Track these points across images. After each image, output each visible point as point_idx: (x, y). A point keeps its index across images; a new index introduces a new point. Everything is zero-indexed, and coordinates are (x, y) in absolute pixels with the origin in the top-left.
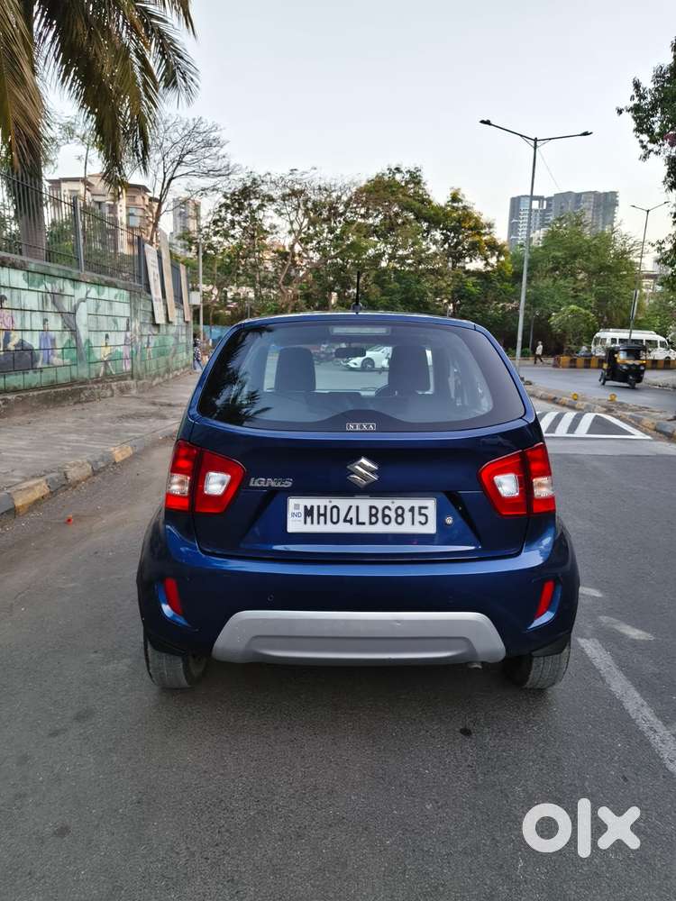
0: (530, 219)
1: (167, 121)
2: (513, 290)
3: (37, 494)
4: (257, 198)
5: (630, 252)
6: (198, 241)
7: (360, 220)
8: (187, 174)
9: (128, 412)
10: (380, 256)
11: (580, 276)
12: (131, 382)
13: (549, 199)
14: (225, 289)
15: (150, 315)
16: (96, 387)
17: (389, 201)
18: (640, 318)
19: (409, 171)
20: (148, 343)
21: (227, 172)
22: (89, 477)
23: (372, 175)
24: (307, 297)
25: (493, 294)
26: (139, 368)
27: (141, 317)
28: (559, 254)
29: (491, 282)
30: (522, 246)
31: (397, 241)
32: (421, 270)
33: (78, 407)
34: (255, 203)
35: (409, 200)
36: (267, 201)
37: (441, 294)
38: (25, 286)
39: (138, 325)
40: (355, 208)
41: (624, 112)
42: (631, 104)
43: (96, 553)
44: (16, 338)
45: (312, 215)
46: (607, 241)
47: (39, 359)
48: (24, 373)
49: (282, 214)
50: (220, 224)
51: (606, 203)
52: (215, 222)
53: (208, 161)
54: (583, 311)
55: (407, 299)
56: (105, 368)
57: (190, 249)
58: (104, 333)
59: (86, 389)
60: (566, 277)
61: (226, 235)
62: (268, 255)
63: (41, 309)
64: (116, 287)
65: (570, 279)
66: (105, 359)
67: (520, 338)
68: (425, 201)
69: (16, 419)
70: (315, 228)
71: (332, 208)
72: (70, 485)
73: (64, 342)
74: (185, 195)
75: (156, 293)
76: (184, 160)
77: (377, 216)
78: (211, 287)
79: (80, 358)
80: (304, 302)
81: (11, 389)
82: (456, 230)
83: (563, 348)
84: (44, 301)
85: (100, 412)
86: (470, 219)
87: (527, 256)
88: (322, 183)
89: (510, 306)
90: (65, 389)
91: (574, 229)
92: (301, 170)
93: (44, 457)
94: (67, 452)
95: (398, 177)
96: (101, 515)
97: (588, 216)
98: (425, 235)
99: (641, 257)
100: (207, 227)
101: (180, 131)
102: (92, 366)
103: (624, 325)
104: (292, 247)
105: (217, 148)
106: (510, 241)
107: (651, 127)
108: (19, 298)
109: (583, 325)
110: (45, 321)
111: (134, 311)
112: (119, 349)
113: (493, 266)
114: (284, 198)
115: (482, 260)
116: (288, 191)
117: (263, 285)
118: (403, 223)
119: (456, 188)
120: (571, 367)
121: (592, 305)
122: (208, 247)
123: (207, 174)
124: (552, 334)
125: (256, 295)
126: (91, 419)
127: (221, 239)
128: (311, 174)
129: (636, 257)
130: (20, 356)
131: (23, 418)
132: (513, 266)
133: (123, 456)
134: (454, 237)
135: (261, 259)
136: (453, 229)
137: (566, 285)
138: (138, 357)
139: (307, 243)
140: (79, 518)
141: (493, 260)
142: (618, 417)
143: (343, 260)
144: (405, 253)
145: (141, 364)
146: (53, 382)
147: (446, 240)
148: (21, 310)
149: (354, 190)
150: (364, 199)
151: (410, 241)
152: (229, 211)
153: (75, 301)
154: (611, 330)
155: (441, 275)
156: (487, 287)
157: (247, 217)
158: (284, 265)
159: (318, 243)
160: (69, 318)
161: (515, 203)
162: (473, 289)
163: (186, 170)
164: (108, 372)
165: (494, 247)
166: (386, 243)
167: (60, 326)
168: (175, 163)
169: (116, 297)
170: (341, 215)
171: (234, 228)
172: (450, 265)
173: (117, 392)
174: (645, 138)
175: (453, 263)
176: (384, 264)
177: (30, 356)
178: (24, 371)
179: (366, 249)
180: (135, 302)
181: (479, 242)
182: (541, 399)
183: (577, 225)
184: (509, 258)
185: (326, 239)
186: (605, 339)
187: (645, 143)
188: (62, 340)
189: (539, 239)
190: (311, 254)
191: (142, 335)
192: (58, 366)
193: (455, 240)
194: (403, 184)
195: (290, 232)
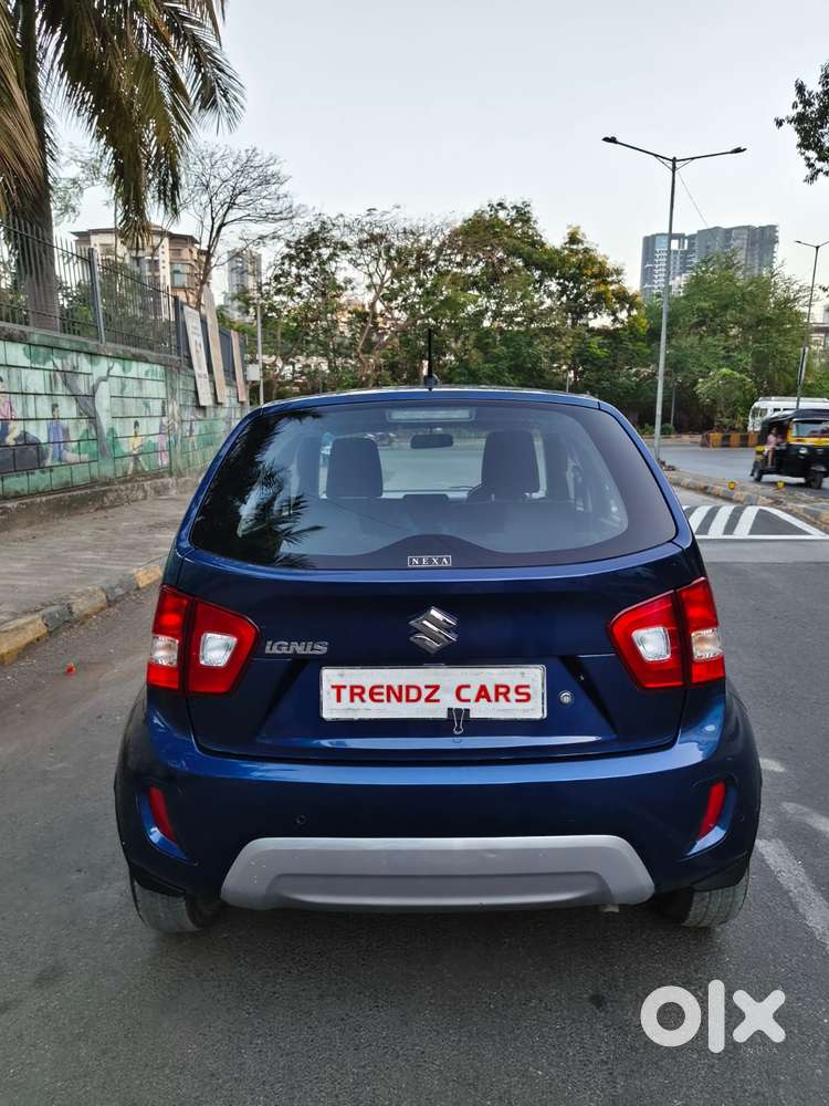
0: (668, 262)
1: (213, 154)
2: (648, 351)
3: (29, 636)
4: (328, 247)
5: (795, 300)
6: (255, 301)
7: (455, 270)
8: (240, 219)
9: (162, 519)
10: (481, 314)
11: (733, 332)
12: (170, 481)
13: (691, 238)
14: (291, 360)
15: (193, 395)
16: (122, 487)
17: (492, 245)
18: (809, 382)
19: (515, 207)
20: (191, 430)
21: (289, 215)
22: (102, 609)
23: (469, 214)
24: (392, 367)
25: (624, 357)
26: (180, 462)
27: (180, 397)
28: (705, 305)
29: (621, 342)
30: (659, 296)
31: (502, 294)
32: (534, 330)
33: (101, 514)
34: (326, 252)
35: (515, 241)
36: (341, 250)
37: (559, 359)
38: (27, 363)
39: (177, 408)
40: (450, 255)
41: (785, 124)
42: (793, 113)
43: (100, 717)
44: (15, 430)
45: (396, 265)
46: (765, 286)
47: (47, 453)
48: (28, 474)
49: (359, 265)
50: (282, 279)
51: (763, 239)
52: (277, 278)
53: (266, 202)
54: (738, 375)
55: (516, 366)
56: (135, 464)
57: (248, 312)
58: (133, 420)
59: (110, 490)
60: (715, 334)
61: (291, 294)
62: (344, 317)
63: (48, 392)
64: (147, 361)
65: (721, 336)
66: (135, 452)
67: (659, 412)
68: (536, 243)
69: (19, 533)
70: (400, 281)
71: (421, 255)
72: (76, 622)
73: (81, 433)
74: (240, 245)
75: (200, 368)
76: (237, 202)
77: (477, 264)
78: (273, 358)
79: (102, 452)
80: (389, 373)
81: (12, 494)
82: (576, 279)
83: (713, 422)
84: (53, 382)
85: (127, 520)
86: (594, 263)
87: (665, 308)
88: (407, 225)
89: (645, 371)
90: (83, 492)
91: (725, 273)
92: (380, 210)
93: (44, 584)
94: (75, 577)
95: (502, 214)
96: (114, 662)
97: (741, 257)
98: (537, 286)
99: (810, 306)
100: (267, 284)
101: (230, 165)
102: (118, 462)
103: (789, 392)
104: (372, 306)
105: (276, 186)
106: (643, 290)
107: (819, 141)
108: (19, 379)
109: (737, 393)
110: (54, 407)
111: (172, 391)
112: (154, 440)
113: (623, 322)
114: (361, 244)
115: (608, 315)
116: (365, 236)
117: (337, 353)
118: (510, 272)
119: (574, 226)
120: (724, 446)
121: (749, 368)
122: (269, 309)
123: (265, 218)
124: (698, 405)
125: (330, 367)
126: (115, 531)
127: (285, 299)
128: (394, 213)
129: (803, 306)
130: (22, 452)
131: (28, 531)
132: (648, 322)
133: (150, 578)
134: (573, 288)
135: (335, 323)
136: (571, 278)
137: (716, 343)
138: (178, 448)
139: (390, 300)
140: (84, 666)
141: (623, 315)
142: (789, 512)
143: (436, 320)
144: (514, 308)
145: (182, 457)
146: (67, 483)
147: (563, 291)
148: (22, 393)
149: (447, 232)
150: (460, 243)
151: (519, 294)
152: (294, 263)
153: (93, 380)
154: (773, 398)
155: (559, 336)
156: (616, 348)
157: (316, 270)
158: (363, 328)
159: (405, 300)
160: (86, 404)
161: (649, 243)
162: (599, 352)
163: (240, 214)
164: (139, 468)
165: (623, 298)
166: (489, 297)
167: (74, 412)
168: (226, 206)
169: (147, 373)
170: (433, 263)
171: (300, 284)
172: (569, 322)
173: (151, 493)
174: (812, 154)
175: (573, 319)
176: (486, 323)
177: (35, 452)
178: (29, 471)
179: (464, 305)
180: (172, 379)
181: (605, 292)
182: (688, 488)
183: (728, 267)
184: (643, 312)
185: (415, 294)
186: (766, 410)
187: (812, 161)
188: (77, 430)
189: (680, 287)
190: (396, 314)
191: (182, 421)
192: (75, 465)
193: (575, 291)
194: (508, 223)
195: (369, 287)
